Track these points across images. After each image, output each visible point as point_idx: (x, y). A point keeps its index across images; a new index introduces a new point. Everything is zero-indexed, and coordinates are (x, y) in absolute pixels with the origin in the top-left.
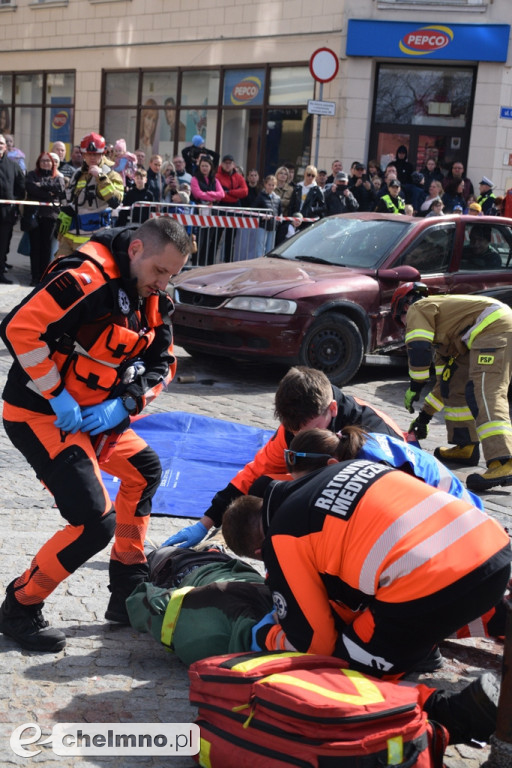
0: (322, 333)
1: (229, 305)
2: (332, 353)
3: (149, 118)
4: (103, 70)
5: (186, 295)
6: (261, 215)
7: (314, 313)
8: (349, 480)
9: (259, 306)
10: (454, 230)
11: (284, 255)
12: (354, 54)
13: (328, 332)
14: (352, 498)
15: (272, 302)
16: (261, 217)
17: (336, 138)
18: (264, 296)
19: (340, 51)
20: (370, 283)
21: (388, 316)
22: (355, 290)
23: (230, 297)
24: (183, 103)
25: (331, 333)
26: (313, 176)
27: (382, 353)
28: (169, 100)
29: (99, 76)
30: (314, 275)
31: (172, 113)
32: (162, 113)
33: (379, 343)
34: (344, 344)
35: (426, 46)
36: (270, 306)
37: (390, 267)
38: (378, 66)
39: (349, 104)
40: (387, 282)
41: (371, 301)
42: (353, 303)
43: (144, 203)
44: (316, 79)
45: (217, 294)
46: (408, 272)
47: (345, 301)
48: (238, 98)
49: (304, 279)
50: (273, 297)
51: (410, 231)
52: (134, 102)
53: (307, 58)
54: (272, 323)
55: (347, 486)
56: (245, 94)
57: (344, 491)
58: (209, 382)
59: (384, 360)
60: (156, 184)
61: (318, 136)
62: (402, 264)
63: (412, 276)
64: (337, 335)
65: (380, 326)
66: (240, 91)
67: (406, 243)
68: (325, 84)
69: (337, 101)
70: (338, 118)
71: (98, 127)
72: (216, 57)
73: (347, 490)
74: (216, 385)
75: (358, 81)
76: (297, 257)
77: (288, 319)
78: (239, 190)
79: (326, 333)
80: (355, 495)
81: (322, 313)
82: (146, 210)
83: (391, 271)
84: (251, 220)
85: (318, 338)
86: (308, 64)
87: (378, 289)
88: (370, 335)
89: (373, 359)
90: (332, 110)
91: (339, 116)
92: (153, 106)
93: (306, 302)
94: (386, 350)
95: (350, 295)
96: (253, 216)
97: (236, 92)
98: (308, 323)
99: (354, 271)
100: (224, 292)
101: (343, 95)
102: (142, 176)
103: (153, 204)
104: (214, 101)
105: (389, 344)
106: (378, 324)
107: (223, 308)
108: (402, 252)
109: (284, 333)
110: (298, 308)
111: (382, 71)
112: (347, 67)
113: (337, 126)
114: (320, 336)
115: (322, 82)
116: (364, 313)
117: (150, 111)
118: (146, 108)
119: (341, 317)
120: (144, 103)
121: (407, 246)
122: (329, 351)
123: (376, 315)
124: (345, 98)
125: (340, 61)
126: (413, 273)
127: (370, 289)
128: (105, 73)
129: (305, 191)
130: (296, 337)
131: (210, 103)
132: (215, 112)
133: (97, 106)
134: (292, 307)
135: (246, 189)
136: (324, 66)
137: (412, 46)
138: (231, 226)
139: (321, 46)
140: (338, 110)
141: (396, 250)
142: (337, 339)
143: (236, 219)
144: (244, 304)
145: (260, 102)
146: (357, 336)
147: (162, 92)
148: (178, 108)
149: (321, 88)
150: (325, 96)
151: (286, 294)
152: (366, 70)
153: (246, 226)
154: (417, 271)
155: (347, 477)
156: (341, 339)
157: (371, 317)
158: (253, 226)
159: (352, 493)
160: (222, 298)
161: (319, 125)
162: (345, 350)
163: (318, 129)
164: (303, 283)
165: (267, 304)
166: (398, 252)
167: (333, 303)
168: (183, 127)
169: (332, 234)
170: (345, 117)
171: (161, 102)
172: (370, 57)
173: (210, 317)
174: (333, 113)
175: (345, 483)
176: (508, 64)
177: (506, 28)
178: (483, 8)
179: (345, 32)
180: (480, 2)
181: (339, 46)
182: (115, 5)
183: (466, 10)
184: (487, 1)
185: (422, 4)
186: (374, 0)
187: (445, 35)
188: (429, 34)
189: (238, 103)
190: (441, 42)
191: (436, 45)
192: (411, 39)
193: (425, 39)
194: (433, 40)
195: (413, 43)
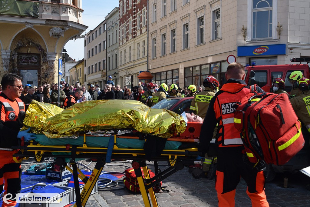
12: (240, 56)
24: (202, 74)
29: (183, 69)
35: (261, 52)
38: (250, 59)
48: (214, 71)
52: (191, 75)
71: (184, 83)
86: (227, 60)
112: (239, 59)
117: (197, 77)
125: (236, 58)
128: (185, 69)
133: (183, 78)
136: (231, 60)
137: (257, 52)
139: (231, 55)
145: (219, 71)
152: (244, 60)
172: (245, 56)
176: (286, 55)
177: (284, 45)
178: (277, 40)
179: (237, 50)
180: (276, 38)
181: (236, 54)
182: (186, 51)
183: (272, 41)
184: (278, 38)
185: (259, 40)
186: (245, 41)
187: (266, 48)
188: (261, 48)
189: (214, 73)
190: (265, 50)
191: (264, 51)
192: (256, 50)
193: (260, 50)
194: (263, 50)
195: (257, 51)
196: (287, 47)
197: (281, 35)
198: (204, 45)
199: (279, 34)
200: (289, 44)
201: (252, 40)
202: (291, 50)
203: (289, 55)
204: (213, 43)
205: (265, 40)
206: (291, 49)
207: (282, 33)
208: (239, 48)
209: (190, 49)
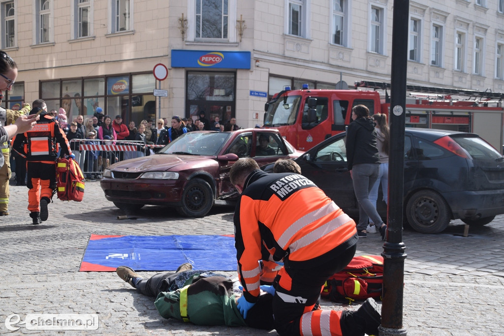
0: (192, 189)
1: (142, 177)
2: (198, 199)
3: (66, 104)
4: (40, 81)
5: (117, 174)
6: (138, 144)
7: (188, 178)
8: (292, 181)
9: (159, 176)
10: (251, 136)
11: (165, 152)
12: (175, 66)
13: (195, 188)
14: (290, 191)
15: (165, 174)
16: (138, 145)
17: (169, 108)
18: (162, 171)
19: (168, 65)
20: (214, 163)
21: (224, 179)
22: (207, 166)
23: (143, 173)
24: (85, 95)
25: (197, 189)
26: (162, 124)
27: (222, 199)
28: (77, 94)
29: (38, 84)
30: (184, 159)
31: (79, 101)
32: (73, 101)
33: (220, 194)
34: (204, 194)
35: (211, 62)
36: (164, 176)
37: (223, 154)
38: (187, 73)
39: (174, 91)
40: (222, 162)
41: (216, 171)
42: (207, 173)
43: (76, 140)
44: (157, 78)
45: (135, 172)
46: (233, 157)
47: (203, 172)
48: (115, 91)
49: (180, 162)
50: (166, 171)
51: (231, 136)
52: (58, 96)
53: (152, 69)
54: (167, 184)
55: (290, 184)
56: (119, 89)
57: (287, 185)
58: (135, 219)
59: (223, 203)
60: (81, 130)
61: (160, 107)
62: (229, 153)
63: (235, 158)
64: (200, 190)
65: (220, 184)
66: (116, 87)
67: (230, 142)
68: (161, 81)
69: (168, 90)
70: (169, 98)
72: (101, 71)
73: (289, 186)
74: (138, 219)
75: (178, 79)
76: (173, 153)
77: (175, 182)
78: (124, 133)
79: (194, 189)
80: (292, 190)
81: (192, 178)
82: (77, 143)
83: (224, 156)
84: (133, 147)
85: (190, 191)
86: (152, 72)
87: (218, 165)
88: (216, 189)
89: (218, 202)
90: (166, 94)
91: (170, 97)
92: (68, 97)
93: (184, 173)
94: (224, 198)
95: (205, 169)
96: (134, 145)
97: (114, 88)
98: (185, 183)
99: (206, 157)
100: (139, 171)
101: (171, 87)
102: (75, 126)
103: (81, 140)
104: (102, 93)
105: (224, 195)
106: (219, 184)
107: (140, 179)
108: (228, 146)
109: (173, 189)
110: (180, 176)
111: (189, 75)
112: (172, 73)
113: (169, 102)
114: (191, 190)
115: (160, 80)
116: (212, 178)
117: (66, 101)
118: (65, 99)
119: (201, 180)
120: (63, 96)
121: (230, 144)
122: (196, 198)
123: (218, 179)
124: (172, 88)
125: (168, 70)
126: (235, 157)
127: (214, 165)
128: (41, 83)
129: (159, 132)
130: (179, 191)
131: (100, 94)
132: (104, 98)
134: (177, 175)
135: (128, 132)
136: (161, 72)
137: (204, 62)
138: (122, 150)
139: (159, 63)
140: (169, 94)
141: (225, 146)
142: (200, 192)
143: (125, 146)
144: (151, 176)
145: (128, 92)
146: (210, 189)
147: (73, 90)
148: (83, 98)
149: (160, 83)
150: (161, 88)
151: (172, 169)
152: (182, 74)
153: (130, 150)
154: (237, 156)
155: (292, 179)
156: (202, 192)
157: (216, 180)
158: (134, 150)
159: (291, 188)
160: (138, 174)
161: (160, 101)
162: (204, 197)
163: (160, 104)
164: (180, 164)
165: (163, 175)
166: (226, 147)
167: (197, 173)
168: (85, 107)
169: (190, 141)
170: (173, 97)
171: (72, 96)
172: (183, 68)
173: (132, 183)
174: (167, 96)
175: (290, 182)
176: (251, 70)
177: (249, 53)
178: (237, 44)
179: (170, 56)
180: (235, 41)
181: (167, 62)
182: (44, 49)
183: (229, 45)
184: (238, 41)
185: (207, 42)
186: (183, 40)
187: (220, 57)
188: (212, 56)
189: (115, 93)
190: (218, 60)
191: (215, 62)
192: (203, 58)
193: (210, 59)
194: (214, 59)
195: (204, 60)
196: (252, 57)
197: (243, 36)
198: (93, 42)
199: (241, 35)
200: (255, 52)
201: (195, 40)
202: (258, 63)
203: (254, 71)
204: (113, 39)
205: (218, 43)
206: (257, 61)
207: (245, 32)
208: (174, 51)
209: (56, 45)
